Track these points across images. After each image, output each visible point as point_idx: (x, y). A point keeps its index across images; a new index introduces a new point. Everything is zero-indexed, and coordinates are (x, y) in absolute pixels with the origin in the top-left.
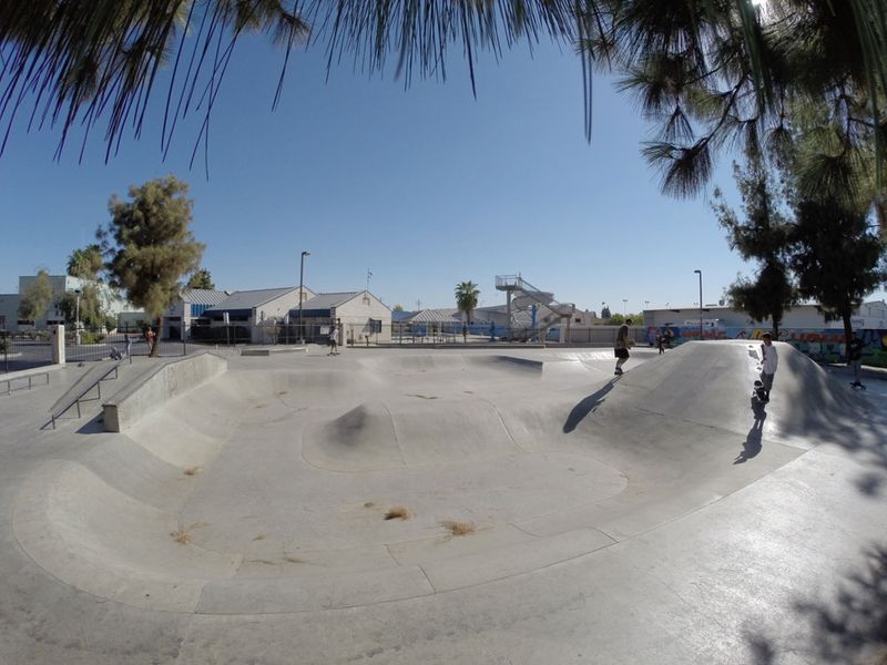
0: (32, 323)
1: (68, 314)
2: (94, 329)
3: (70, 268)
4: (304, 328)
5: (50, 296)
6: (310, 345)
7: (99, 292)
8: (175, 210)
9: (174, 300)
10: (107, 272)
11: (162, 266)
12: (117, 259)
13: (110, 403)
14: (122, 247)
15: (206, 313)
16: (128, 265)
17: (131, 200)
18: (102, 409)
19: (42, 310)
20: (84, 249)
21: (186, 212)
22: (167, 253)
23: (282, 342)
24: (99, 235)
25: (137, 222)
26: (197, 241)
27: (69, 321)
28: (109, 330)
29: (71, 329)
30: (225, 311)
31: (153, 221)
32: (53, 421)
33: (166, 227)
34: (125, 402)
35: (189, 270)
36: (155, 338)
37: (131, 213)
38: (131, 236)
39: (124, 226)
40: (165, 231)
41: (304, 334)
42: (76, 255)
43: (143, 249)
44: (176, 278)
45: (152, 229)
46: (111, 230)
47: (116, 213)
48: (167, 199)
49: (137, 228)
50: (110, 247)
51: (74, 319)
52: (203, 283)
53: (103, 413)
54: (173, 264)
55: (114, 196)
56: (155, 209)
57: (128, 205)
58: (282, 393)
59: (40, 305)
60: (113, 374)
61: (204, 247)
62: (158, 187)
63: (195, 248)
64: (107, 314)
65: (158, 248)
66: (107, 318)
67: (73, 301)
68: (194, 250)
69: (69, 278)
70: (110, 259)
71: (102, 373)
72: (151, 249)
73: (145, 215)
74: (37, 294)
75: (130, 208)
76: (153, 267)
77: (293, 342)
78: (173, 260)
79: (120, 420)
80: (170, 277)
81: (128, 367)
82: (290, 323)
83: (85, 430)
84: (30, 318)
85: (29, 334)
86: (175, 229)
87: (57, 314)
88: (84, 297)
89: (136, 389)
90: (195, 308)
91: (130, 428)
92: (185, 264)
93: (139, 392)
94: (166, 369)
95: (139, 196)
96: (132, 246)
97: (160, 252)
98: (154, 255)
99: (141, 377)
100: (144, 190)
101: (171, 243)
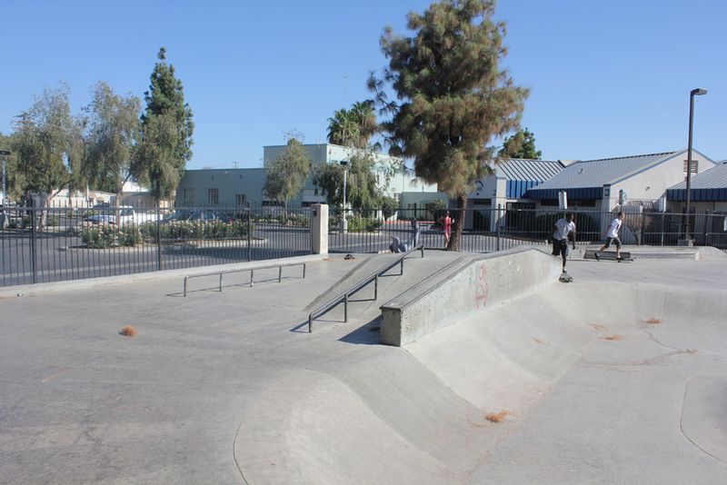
0: (282, 204)
1: (331, 193)
2: (367, 212)
3: (331, 134)
4: (692, 218)
5: (306, 169)
6: (703, 249)
7: (373, 164)
8: (479, 41)
9: (483, 174)
10: (387, 134)
11: (466, 122)
12: (399, 117)
13: (392, 305)
14: (406, 100)
15: (528, 194)
16: (416, 123)
17: (413, 34)
18: (380, 313)
19: (296, 187)
20: (349, 108)
21: (495, 41)
22: (472, 105)
23: (651, 240)
24: (372, 85)
25: (425, 62)
26: (515, 84)
27: (334, 202)
28: (387, 214)
29: (336, 212)
30: (561, 190)
31: (447, 59)
32: (309, 322)
33: (468, 67)
34: (413, 308)
35: (506, 127)
36: (454, 227)
37: (415, 51)
38: (419, 84)
39: (406, 71)
40: (466, 74)
41: (692, 229)
42: (338, 116)
43: (436, 101)
44: (486, 140)
45: (447, 71)
46: (388, 78)
47: (393, 53)
48: (464, 25)
49: (425, 72)
50: (388, 101)
51: (340, 200)
52: (523, 149)
53: (380, 318)
54: (481, 121)
55: (388, 31)
56: (448, 42)
57: (409, 41)
58: (652, 322)
59: (293, 181)
60: (397, 269)
61: (526, 93)
62: (449, 9)
63: (513, 95)
64: (385, 194)
65: (458, 99)
66: (384, 198)
67: (338, 176)
68: (511, 99)
69: (330, 147)
70: (389, 117)
71: (380, 267)
72: (448, 100)
73: (435, 52)
74: (290, 167)
75: (413, 45)
76: (451, 125)
77: (671, 242)
78: (481, 114)
79: (403, 330)
80: (477, 139)
81: (418, 262)
82: (668, 211)
83: (353, 338)
84: (280, 198)
85: (279, 218)
86: (482, 69)
87: (316, 193)
88: (354, 171)
89: (431, 290)
90: (512, 186)
91: (415, 341)
92: (498, 119)
93: (434, 293)
94: (473, 266)
95: (422, 26)
96: (420, 97)
97: (463, 104)
98: (452, 108)
99: (436, 277)
100: (429, 17)
101: (476, 90)
